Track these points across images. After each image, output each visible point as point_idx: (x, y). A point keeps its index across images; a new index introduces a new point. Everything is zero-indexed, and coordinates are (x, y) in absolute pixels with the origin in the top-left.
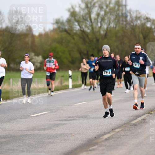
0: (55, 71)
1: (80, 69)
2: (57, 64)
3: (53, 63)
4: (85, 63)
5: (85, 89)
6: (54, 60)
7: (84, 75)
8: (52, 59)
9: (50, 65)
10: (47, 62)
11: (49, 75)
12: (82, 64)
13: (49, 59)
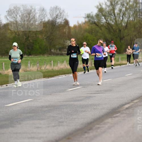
0: (115, 53)
1: (126, 53)
2: (116, 47)
3: (114, 47)
4: (130, 49)
5: (129, 65)
6: (114, 45)
7: (129, 57)
8: (113, 45)
9: (112, 48)
10: (110, 47)
11: (111, 55)
12: (127, 49)
13: (111, 45)
